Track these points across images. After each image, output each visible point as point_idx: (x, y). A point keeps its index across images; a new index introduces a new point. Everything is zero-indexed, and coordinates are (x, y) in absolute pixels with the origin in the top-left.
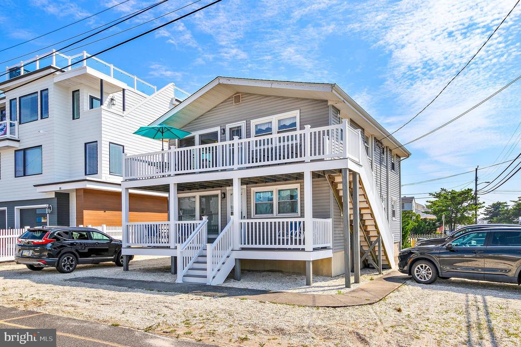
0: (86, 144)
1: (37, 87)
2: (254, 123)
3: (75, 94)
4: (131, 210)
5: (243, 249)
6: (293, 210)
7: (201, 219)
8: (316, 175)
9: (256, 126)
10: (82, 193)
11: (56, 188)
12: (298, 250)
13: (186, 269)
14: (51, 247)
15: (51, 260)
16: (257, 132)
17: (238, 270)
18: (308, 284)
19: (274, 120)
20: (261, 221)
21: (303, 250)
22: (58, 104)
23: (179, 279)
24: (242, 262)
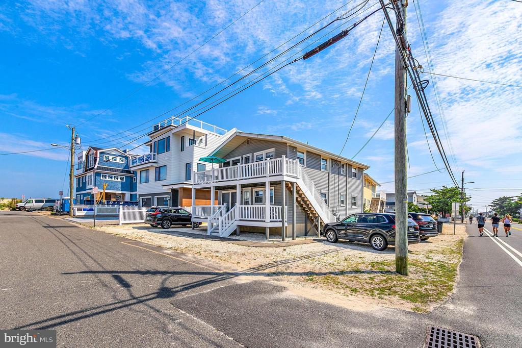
0: (186, 164)
1: (165, 136)
2: (255, 154)
3: (183, 138)
4: (196, 198)
5: (241, 220)
6: (261, 201)
7: (223, 204)
8: (272, 184)
9: (257, 156)
10: (182, 190)
11: (171, 187)
12: (262, 221)
13: (212, 229)
14: (160, 217)
15: (159, 222)
16: (257, 159)
17: (238, 231)
18: (267, 239)
19: (264, 153)
20: (258, 206)
21: (265, 221)
22: (174, 144)
23: (208, 234)
24: (240, 226)
